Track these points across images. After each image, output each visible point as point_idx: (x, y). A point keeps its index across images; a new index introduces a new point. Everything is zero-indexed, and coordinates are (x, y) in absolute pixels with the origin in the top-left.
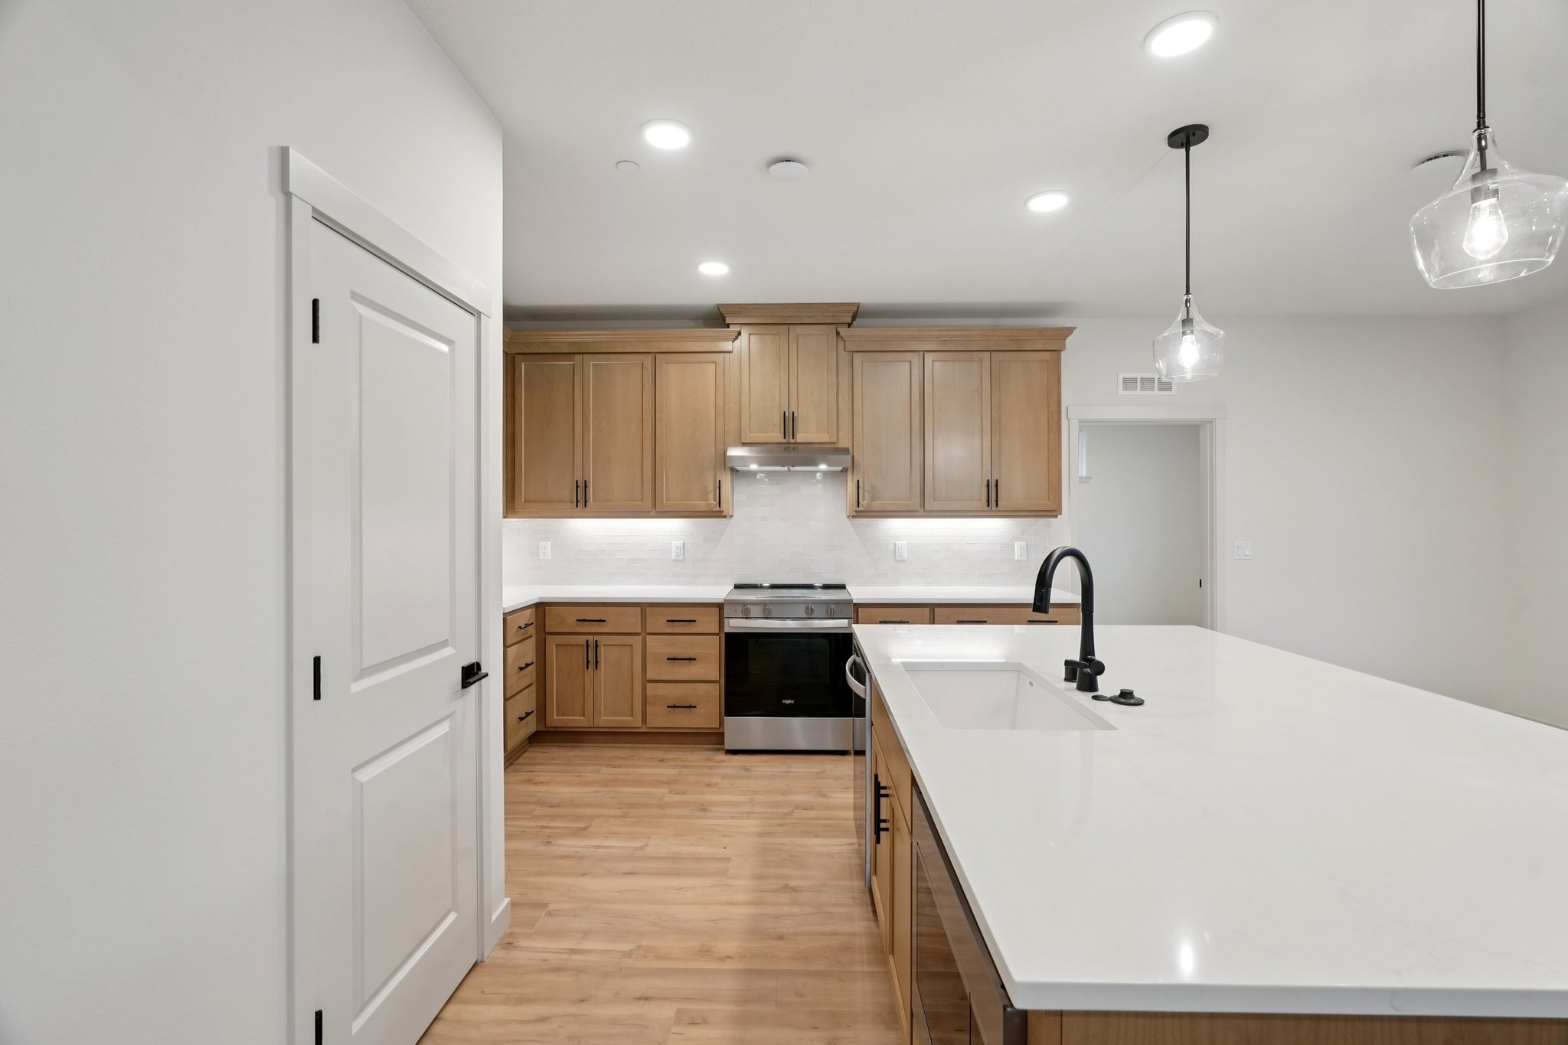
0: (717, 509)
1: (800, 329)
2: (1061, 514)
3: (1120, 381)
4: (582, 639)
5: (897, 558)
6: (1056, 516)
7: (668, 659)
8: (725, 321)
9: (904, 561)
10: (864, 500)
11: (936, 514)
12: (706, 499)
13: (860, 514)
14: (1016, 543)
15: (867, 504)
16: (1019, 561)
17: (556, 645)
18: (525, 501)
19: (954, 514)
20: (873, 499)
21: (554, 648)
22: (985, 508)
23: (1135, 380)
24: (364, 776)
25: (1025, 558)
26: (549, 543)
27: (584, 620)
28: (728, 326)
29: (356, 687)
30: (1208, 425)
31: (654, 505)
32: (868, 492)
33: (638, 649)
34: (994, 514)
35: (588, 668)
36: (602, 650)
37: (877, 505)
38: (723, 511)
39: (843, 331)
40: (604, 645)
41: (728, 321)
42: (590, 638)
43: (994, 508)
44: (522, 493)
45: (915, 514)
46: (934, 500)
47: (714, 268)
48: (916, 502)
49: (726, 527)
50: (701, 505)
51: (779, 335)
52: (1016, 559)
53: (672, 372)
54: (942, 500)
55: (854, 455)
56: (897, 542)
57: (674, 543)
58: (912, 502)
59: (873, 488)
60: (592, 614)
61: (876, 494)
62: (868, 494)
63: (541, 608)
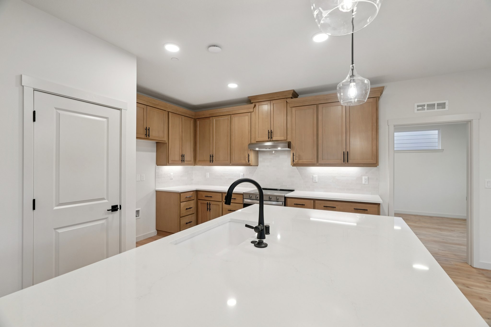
0: (248, 163)
1: (274, 101)
2: (378, 165)
3: (416, 106)
4: (206, 202)
5: (314, 181)
6: (376, 166)
7: (228, 210)
8: (251, 102)
9: (316, 182)
10: (296, 160)
11: (324, 165)
12: (245, 160)
13: (295, 165)
14: (363, 177)
15: (297, 161)
16: (364, 184)
17: (201, 203)
18: (199, 161)
19: (330, 165)
20: (299, 159)
21: (200, 204)
22: (343, 163)
23: (434, 105)
24: (60, 231)
25: (367, 183)
26: (209, 173)
27: (207, 196)
28: (252, 103)
29: (56, 208)
30: (469, 123)
31: (230, 162)
32: (297, 157)
33: (221, 206)
34: (347, 165)
35: (207, 211)
36: (212, 206)
37: (300, 162)
38: (250, 164)
39: (289, 100)
40: (212, 204)
41: (252, 102)
42: (209, 202)
43: (347, 163)
44: (198, 159)
45: (315, 165)
46: (322, 160)
47: (233, 86)
48: (315, 161)
49: (256, 169)
50: (244, 162)
51: (268, 104)
52: (363, 183)
53: (236, 120)
54: (325, 160)
55: (293, 144)
56: (313, 175)
57: (241, 174)
58: (313, 161)
59: (299, 155)
60: (209, 195)
61: (300, 157)
62: (297, 158)
63: (197, 192)
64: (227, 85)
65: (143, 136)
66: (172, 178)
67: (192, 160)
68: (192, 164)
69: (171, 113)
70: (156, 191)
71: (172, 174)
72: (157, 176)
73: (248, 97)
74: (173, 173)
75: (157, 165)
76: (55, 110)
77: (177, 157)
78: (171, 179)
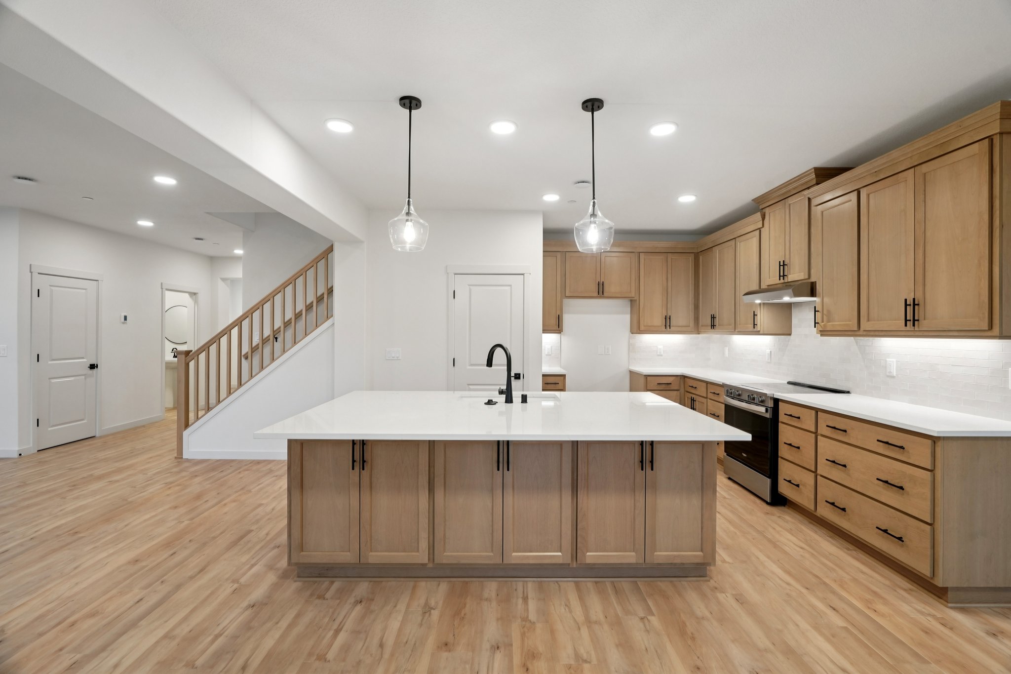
0: (755, 330)
4: (690, 396)
9: (893, 377)
10: (823, 322)
12: (752, 323)
13: (822, 333)
15: (824, 325)
17: (687, 397)
20: (829, 321)
22: (904, 328)
27: (692, 386)
28: (762, 210)
29: (468, 367)
31: (735, 328)
34: (920, 334)
36: (696, 403)
37: (829, 326)
38: (759, 331)
39: (812, 191)
40: (697, 401)
41: (761, 207)
42: (693, 396)
44: (700, 324)
46: (868, 321)
47: (687, 199)
48: (854, 324)
49: (788, 342)
50: (750, 327)
51: (781, 208)
53: (742, 246)
54: (875, 321)
55: (819, 288)
56: (888, 359)
57: (767, 350)
58: (851, 323)
59: (829, 312)
60: (694, 384)
61: (829, 316)
62: (825, 316)
63: (684, 378)
64: (677, 198)
65: (596, 294)
66: (660, 353)
67: (692, 324)
68: (692, 331)
69: (643, 253)
70: (630, 371)
71: (660, 347)
72: (631, 348)
73: (752, 200)
74: (662, 346)
75: (632, 333)
76: (468, 287)
77: (658, 321)
78: (658, 355)
